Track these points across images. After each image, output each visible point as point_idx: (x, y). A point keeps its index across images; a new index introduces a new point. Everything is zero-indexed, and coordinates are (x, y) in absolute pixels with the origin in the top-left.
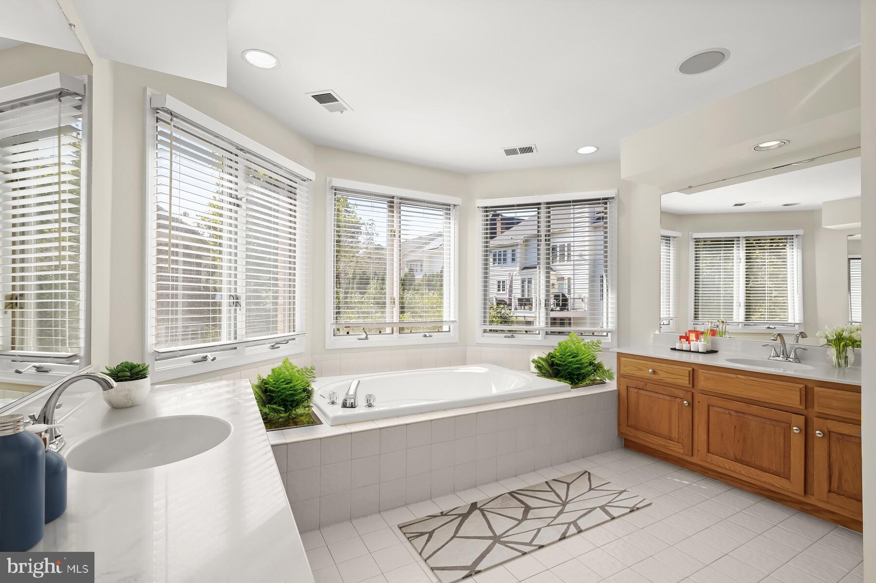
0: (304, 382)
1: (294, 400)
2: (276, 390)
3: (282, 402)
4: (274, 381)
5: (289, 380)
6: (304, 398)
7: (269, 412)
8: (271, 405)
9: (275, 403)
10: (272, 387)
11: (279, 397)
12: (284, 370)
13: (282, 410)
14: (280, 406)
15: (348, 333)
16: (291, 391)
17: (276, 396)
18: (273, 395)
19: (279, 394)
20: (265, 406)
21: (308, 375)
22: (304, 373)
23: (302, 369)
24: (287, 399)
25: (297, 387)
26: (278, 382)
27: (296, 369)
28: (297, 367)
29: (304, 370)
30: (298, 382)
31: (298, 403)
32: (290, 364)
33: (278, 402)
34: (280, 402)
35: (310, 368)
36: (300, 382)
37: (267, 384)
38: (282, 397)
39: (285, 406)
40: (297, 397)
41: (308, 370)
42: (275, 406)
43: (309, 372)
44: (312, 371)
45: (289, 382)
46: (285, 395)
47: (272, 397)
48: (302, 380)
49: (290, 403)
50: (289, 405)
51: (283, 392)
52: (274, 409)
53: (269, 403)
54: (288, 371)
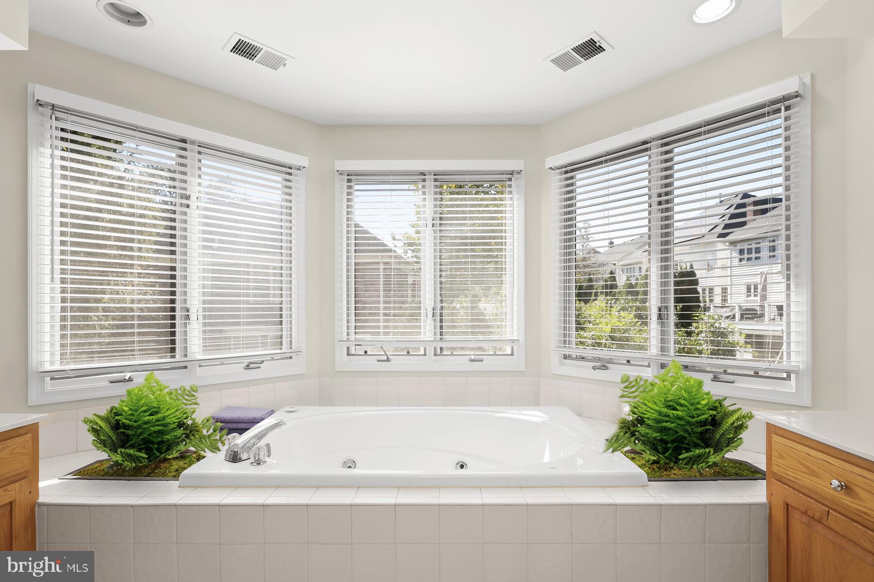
0: (180, 412)
1: (162, 442)
2: (135, 424)
3: (144, 444)
4: (131, 409)
5: (155, 407)
6: (179, 438)
7: (123, 461)
8: (125, 449)
9: (132, 446)
10: (126, 419)
11: (139, 436)
12: (146, 392)
13: (144, 458)
14: (140, 450)
15: (366, 352)
16: (158, 426)
17: (135, 435)
18: (130, 432)
19: (139, 432)
20: (116, 452)
21: (187, 400)
22: (180, 397)
23: (176, 390)
24: (151, 439)
25: (168, 420)
26: (136, 411)
27: (167, 390)
28: (168, 387)
29: (180, 392)
30: (169, 412)
31: (169, 445)
32: (157, 383)
33: (136, 445)
34: (140, 445)
35: (189, 389)
36: (173, 411)
37: (119, 415)
38: (145, 436)
39: (148, 451)
40: (168, 437)
41: (187, 392)
42: (131, 451)
43: (187, 395)
44: (193, 393)
45: (156, 412)
46: (148, 433)
47: (128, 436)
48: (175, 409)
49: (156, 446)
50: (156, 449)
51: (145, 429)
52: (130, 455)
53: (123, 446)
54: (153, 394)
